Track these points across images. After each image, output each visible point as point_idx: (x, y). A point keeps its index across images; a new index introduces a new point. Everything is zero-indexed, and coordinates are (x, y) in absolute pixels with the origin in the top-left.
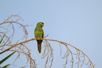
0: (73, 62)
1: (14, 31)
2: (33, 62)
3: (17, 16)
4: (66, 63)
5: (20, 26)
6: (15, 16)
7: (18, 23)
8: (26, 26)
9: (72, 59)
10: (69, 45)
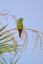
0: (41, 43)
1: (7, 20)
2: (16, 43)
3: (7, 10)
4: (37, 43)
5: (11, 16)
6: (6, 10)
7: (9, 15)
8: (16, 16)
9: (41, 41)
10: (39, 32)
